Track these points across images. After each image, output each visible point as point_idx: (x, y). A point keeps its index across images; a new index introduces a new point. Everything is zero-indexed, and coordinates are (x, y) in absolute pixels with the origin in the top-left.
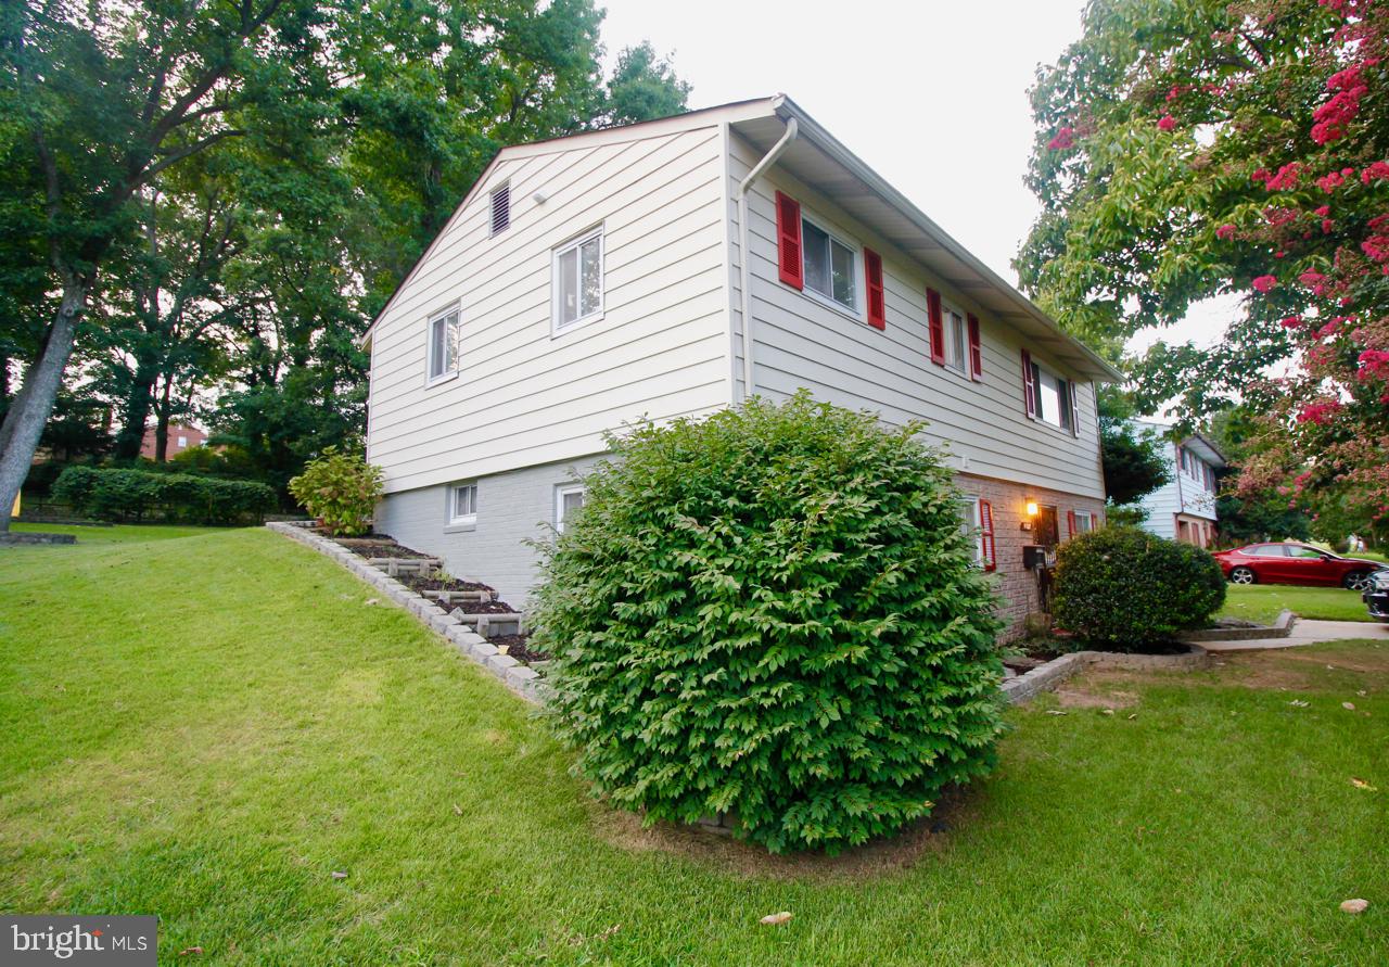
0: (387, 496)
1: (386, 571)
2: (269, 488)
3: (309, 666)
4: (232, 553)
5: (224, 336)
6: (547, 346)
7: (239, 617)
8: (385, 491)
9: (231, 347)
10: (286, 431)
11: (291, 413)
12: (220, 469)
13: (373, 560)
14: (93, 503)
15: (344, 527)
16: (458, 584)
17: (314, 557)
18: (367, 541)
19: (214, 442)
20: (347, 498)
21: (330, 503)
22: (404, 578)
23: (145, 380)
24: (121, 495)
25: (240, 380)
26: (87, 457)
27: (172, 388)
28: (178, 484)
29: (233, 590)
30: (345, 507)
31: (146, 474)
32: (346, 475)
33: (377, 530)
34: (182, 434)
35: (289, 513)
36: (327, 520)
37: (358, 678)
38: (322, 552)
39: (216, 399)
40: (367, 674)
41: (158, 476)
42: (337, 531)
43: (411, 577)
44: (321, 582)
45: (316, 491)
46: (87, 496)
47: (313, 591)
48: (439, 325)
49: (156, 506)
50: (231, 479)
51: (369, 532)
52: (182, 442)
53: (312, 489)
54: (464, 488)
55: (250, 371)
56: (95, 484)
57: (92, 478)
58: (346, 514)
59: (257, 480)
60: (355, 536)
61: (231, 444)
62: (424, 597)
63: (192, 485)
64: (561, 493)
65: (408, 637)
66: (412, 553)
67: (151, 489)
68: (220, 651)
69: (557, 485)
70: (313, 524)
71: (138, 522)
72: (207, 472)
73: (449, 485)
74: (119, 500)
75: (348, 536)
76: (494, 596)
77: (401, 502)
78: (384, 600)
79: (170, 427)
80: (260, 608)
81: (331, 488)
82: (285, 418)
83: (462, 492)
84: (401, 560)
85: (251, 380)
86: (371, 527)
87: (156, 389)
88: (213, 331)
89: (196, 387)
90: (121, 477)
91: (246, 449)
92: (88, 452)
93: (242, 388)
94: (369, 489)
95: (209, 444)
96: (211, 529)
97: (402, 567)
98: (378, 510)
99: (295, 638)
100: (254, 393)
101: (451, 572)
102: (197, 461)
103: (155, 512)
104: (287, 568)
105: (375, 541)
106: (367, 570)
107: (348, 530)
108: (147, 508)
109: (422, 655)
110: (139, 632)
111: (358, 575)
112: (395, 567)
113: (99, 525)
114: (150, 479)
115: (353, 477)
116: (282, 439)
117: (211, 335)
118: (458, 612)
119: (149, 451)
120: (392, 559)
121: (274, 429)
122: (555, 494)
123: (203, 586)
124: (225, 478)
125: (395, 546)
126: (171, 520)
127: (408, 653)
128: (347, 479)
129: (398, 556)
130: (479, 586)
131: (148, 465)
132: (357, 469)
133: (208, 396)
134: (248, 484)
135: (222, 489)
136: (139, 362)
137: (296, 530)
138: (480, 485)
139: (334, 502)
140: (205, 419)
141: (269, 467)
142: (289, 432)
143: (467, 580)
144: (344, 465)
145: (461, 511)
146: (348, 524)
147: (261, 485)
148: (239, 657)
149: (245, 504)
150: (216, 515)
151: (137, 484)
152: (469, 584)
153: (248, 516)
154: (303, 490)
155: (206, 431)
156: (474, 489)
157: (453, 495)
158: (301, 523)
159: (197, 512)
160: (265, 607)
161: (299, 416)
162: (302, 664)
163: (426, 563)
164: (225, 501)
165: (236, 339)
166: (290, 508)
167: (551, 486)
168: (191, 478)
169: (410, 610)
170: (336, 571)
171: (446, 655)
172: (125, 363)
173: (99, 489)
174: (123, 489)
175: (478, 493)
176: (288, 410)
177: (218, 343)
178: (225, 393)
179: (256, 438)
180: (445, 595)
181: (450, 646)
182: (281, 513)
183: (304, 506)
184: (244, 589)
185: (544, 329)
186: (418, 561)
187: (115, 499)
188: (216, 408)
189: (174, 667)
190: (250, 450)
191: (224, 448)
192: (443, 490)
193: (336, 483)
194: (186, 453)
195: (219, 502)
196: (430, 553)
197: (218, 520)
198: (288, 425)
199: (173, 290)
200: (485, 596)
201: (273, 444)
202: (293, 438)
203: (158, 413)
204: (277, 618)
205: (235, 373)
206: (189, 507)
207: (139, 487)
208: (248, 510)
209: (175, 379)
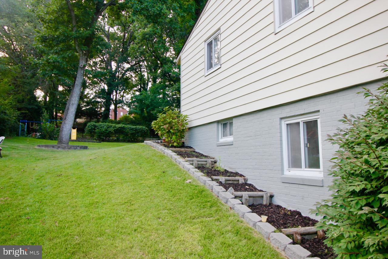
0: (190, 129)
1: (192, 164)
2: (147, 128)
3: (163, 220)
4: (132, 154)
5: (131, 76)
6: (273, 38)
7: (133, 187)
8: (189, 126)
9: (133, 79)
10: (151, 107)
11: (152, 100)
12: (132, 122)
13: (187, 159)
14: (96, 135)
15: (173, 143)
16: (226, 173)
17: (162, 157)
18: (183, 149)
19: (130, 113)
20: (174, 130)
21: (167, 132)
22: (201, 168)
23: (110, 93)
24: (104, 132)
25: (137, 91)
26: (95, 120)
27: (118, 95)
28: (119, 127)
29: (131, 173)
30: (173, 134)
31: (110, 124)
32: (173, 119)
33: (186, 144)
34: (122, 111)
35: (153, 137)
36: (167, 140)
37: (187, 231)
38: (165, 154)
39: (130, 98)
40: (191, 229)
41: (114, 125)
42: (170, 145)
43: (203, 168)
44: (166, 170)
45: (162, 127)
46: (94, 132)
47: (163, 174)
48: (210, 44)
49: (114, 135)
50: (135, 125)
51: (183, 146)
52: (122, 114)
53: (160, 126)
54: (226, 123)
55: (140, 87)
56: (96, 128)
57: (95, 126)
58: (174, 137)
59: (143, 126)
60: (178, 147)
61: (135, 113)
62: (213, 180)
63: (123, 128)
64: (284, 123)
65: (209, 204)
66: (202, 155)
67: (111, 129)
68: (124, 206)
69: (281, 119)
70: (161, 142)
71: (109, 141)
72: (128, 123)
73: (218, 122)
74: (103, 134)
75: (175, 147)
76: (246, 180)
77: (196, 131)
78: (194, 180)
79: (118, 108)
80: (141, 182)
81: (167, 125)
82: (150, 102)
83: (225, 125)
84: (199, 159)
85: (139, 90)
86: (183, 143)
87: (113, 96)
88: (128, 74)
89: (124, 94)
90: (102, 125)
91: (139, 115)
92: (95, 118)
93: (138, 93)
94: (182, 125)
95: (129, 114)
96: (130, 143)
97: (199, 163)
98: (186, 134)
99: (156, 201)
100: (141, 95)
101: (222, 165)
102: (125, 120)
103: (113, 138)
104: (152, 162)
105: (186, 149)
106: (185, 164)
107: (175, 144)
108: (111, 136)
109: (218, 217)
110: (93, 192)
111: (181, 166)
112: (196, 162)
113: (97, 142)
114: (111, 126)
115: (176, 120)
116: (150, 110)
117: (128, 75)
118: (231, 189)
119: (111, 117)
120: (195, 158)
121: (148, 106)
122: (280, 124)
123: (120, 170)
124: (133, 125)
125: (194, 152)
126: (118, 140)
127: (210, 215)
128: (173, 121)
129: (197, 157)
130: (237, 174)
131: (112, 122)
132: (177, 117)
133: (128, 97)
134: (140, 127)
135: (132, 129)
136: (108, 87)
137: (155, 144)
138: (235, 121)
139: (169, 132)
140: (127, 105)
141: (146, 121)
142: (152, 107)
143: (230, 170)
144: (172, 115)
145: (224, 135)
146: (175, 142)
147: (144, 127)
148: (131, 210)
149: (140, 134)
150: (131, 138)
151: (108, 128)
152: (232, 173)
153: (141, 138)
154: (157, 127)
155: (128, 109)
156: (231, 124)
157: (220, 127)
158: (157, 141)
159: (125, 137)
160: (143, 182)
161: (155, 101)
162: (159, 218)
163: (209, 160)
164: (133, 133)
165: (135, 76)
166: (153, 135)
167: (279, 119)
168: (123, 125)
169: (207, 187)
170: (172, 164)
171: (231, 218)
172: (104, 88)
173: (97, 130)
174: (104, 130)
175: (234, 125)
176: (151, 99)
177: (130, 79)
178: (133, 96)
179: (142, 111)
180: (222, 179)
181: (232, 211)
182: (151, 137)
183: (157, 134)
184: (135, 172)
185: (270, 29)
186: (206, 159)
187: (102, 133)
188: (130, 101)
189: (104, 215)
190: (141, 115)
191: (133, 115)
192: (216, 125)
193: (170, 123)
194: (123, 117)
195: (132, 134)
196: (211, 155)
197: (132, 140)
198: (151, 105)
199: (116, 61)
200: (241, 180)
201: (147, 112)
202: (153, 110)
203: (114, 104)
204: (148, 188)
205: (135, 89)
206: (123, 136)
207: (109, 129)
208: (141, 136)
209: (118, 92)
